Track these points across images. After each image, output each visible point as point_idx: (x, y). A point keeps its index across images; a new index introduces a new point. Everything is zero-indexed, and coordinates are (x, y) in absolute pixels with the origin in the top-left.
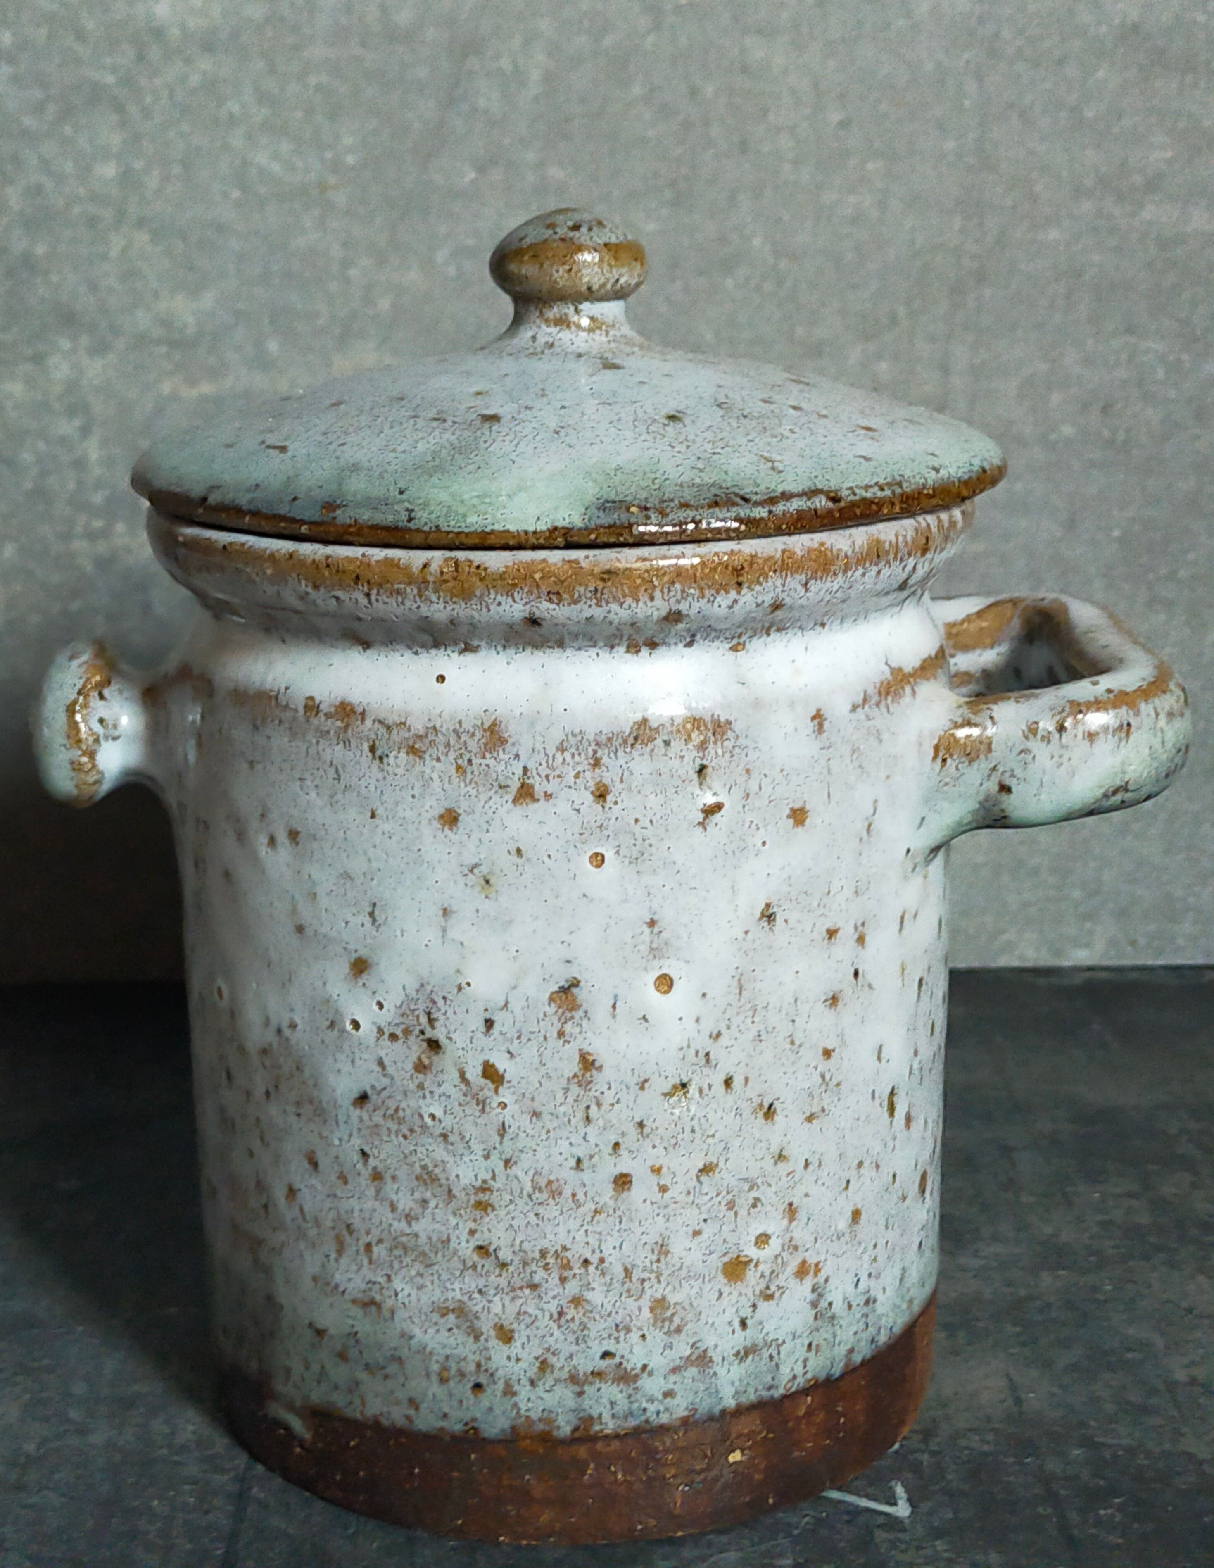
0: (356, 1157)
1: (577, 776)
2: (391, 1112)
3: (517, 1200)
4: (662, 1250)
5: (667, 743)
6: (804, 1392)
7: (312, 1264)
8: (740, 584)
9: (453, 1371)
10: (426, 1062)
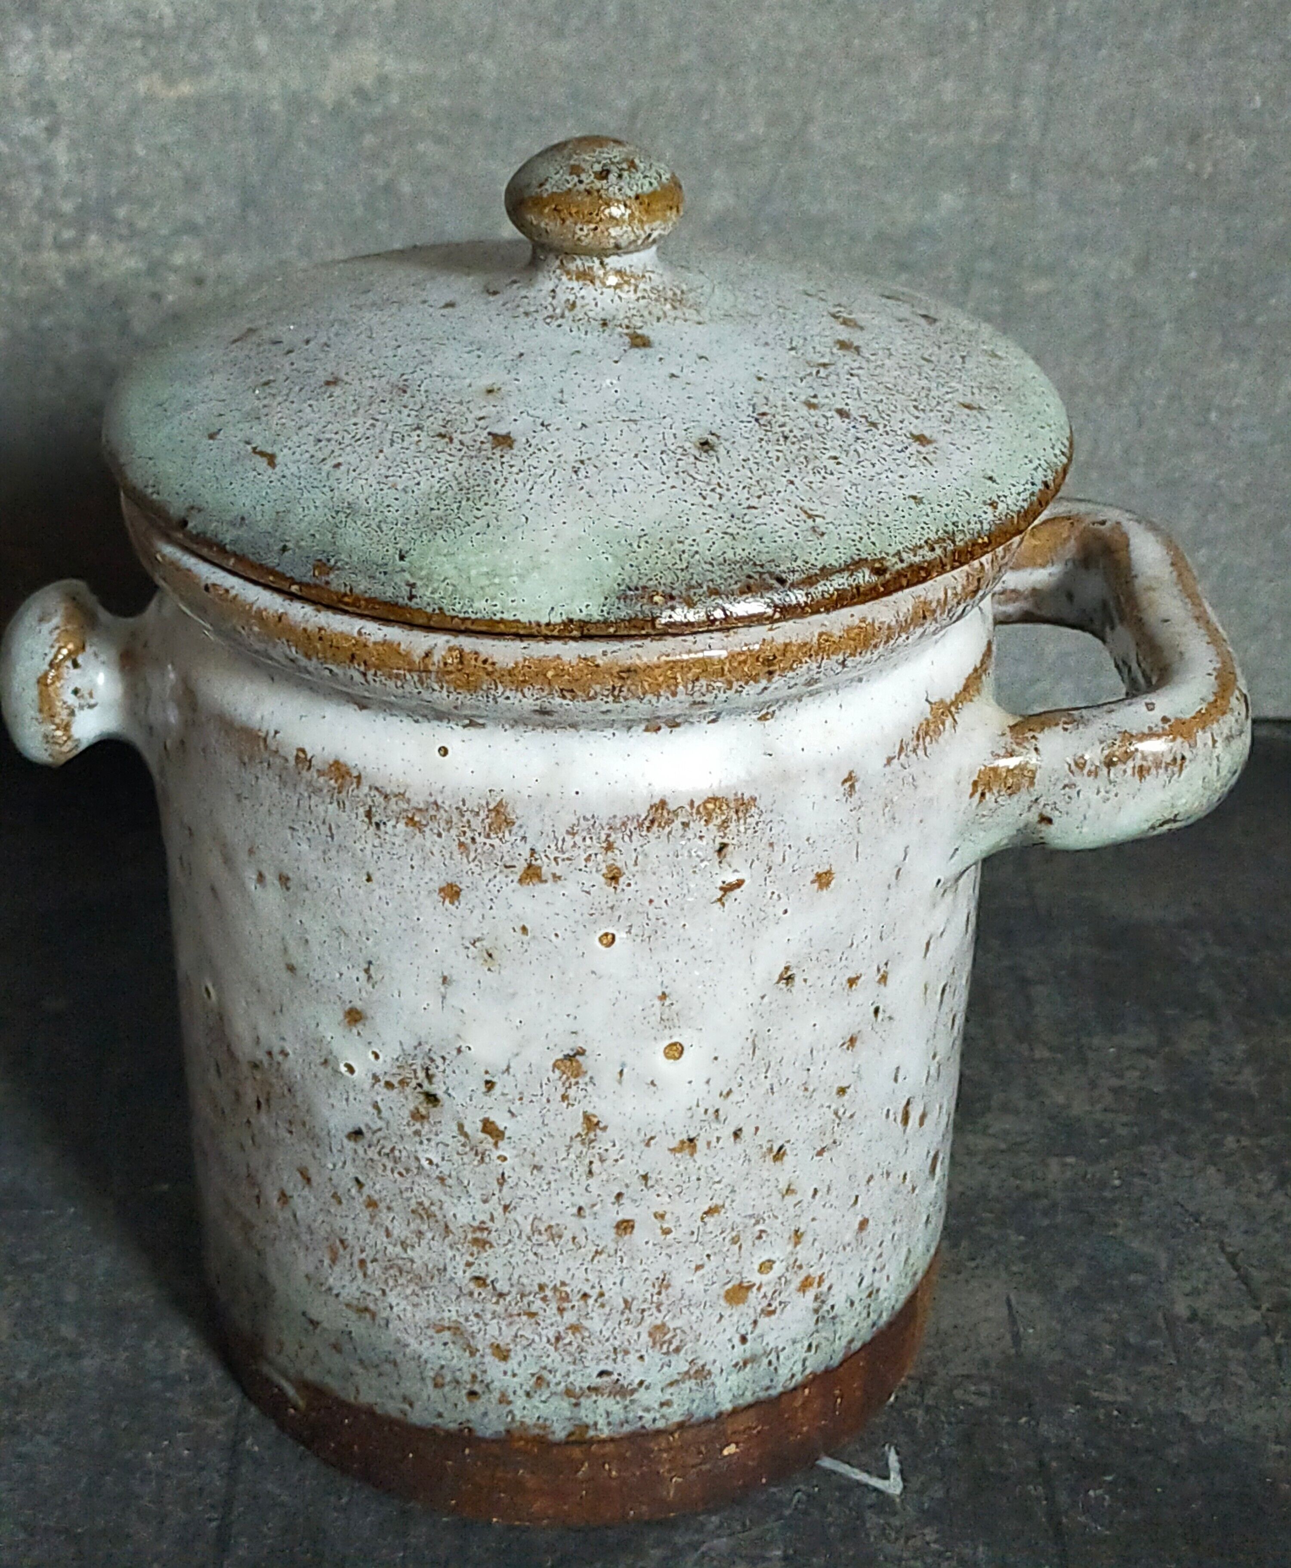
0: (351, 1184)
1: (588, 859)
2: (387, 1150)
3: (516, 1240)
4: (663, 1283)
5: (685, 825)
6: (804, 1386)
7: (305, 1264)
8: (771, 673)
9: (448, 1378)
10: (423, 1111)
